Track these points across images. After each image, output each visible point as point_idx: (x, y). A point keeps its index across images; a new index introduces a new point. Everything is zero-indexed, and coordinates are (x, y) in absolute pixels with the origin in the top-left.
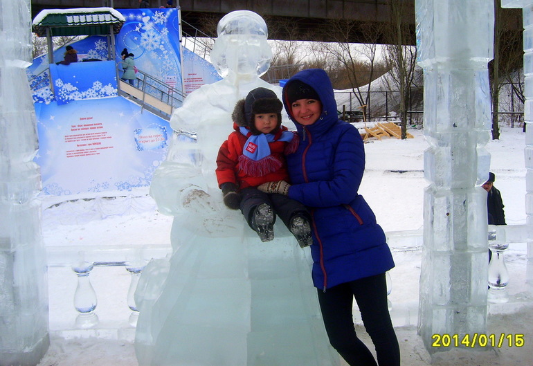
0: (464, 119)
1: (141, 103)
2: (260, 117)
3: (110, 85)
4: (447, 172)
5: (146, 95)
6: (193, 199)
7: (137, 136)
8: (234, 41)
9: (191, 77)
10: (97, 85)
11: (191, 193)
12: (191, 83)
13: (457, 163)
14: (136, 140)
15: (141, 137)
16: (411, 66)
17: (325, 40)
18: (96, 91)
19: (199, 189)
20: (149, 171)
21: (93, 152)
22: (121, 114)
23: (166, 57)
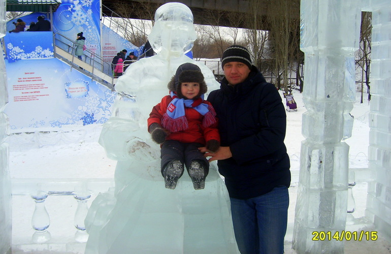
0: (335, 92)
1: (71, 63)
2: (186, 85)
3: (48, 49)
4: (320, 131)
5: (74, 57)
6: (138, 149)
7: (67, 88)
8: (169, 25)
9: (107, 46)
10: (39, 49)
11: (135, 144)
12: (107, 50)
13: (329, 124)
14: (66, 90)
15: (70, 88)
16: (262, 44)
17: (202, 23)
18: (38, 54)
19: (141, 141)
20: (75, 113)
21: (34, 98)
22: (56, 71)
23: (90, 31)
